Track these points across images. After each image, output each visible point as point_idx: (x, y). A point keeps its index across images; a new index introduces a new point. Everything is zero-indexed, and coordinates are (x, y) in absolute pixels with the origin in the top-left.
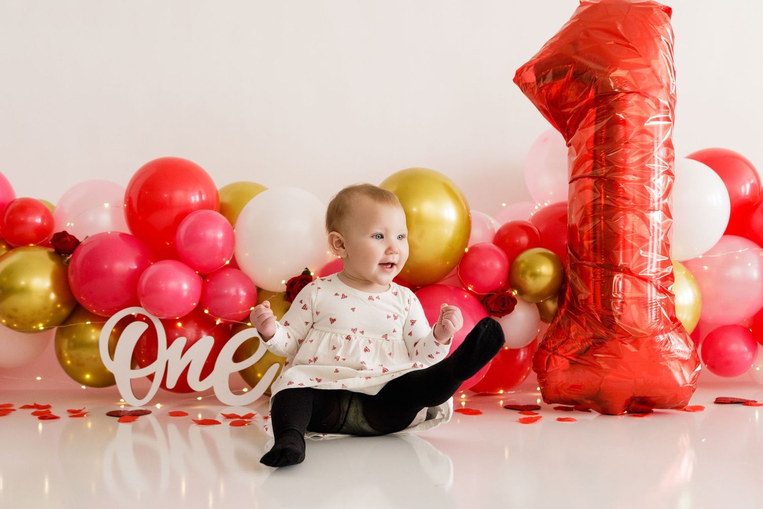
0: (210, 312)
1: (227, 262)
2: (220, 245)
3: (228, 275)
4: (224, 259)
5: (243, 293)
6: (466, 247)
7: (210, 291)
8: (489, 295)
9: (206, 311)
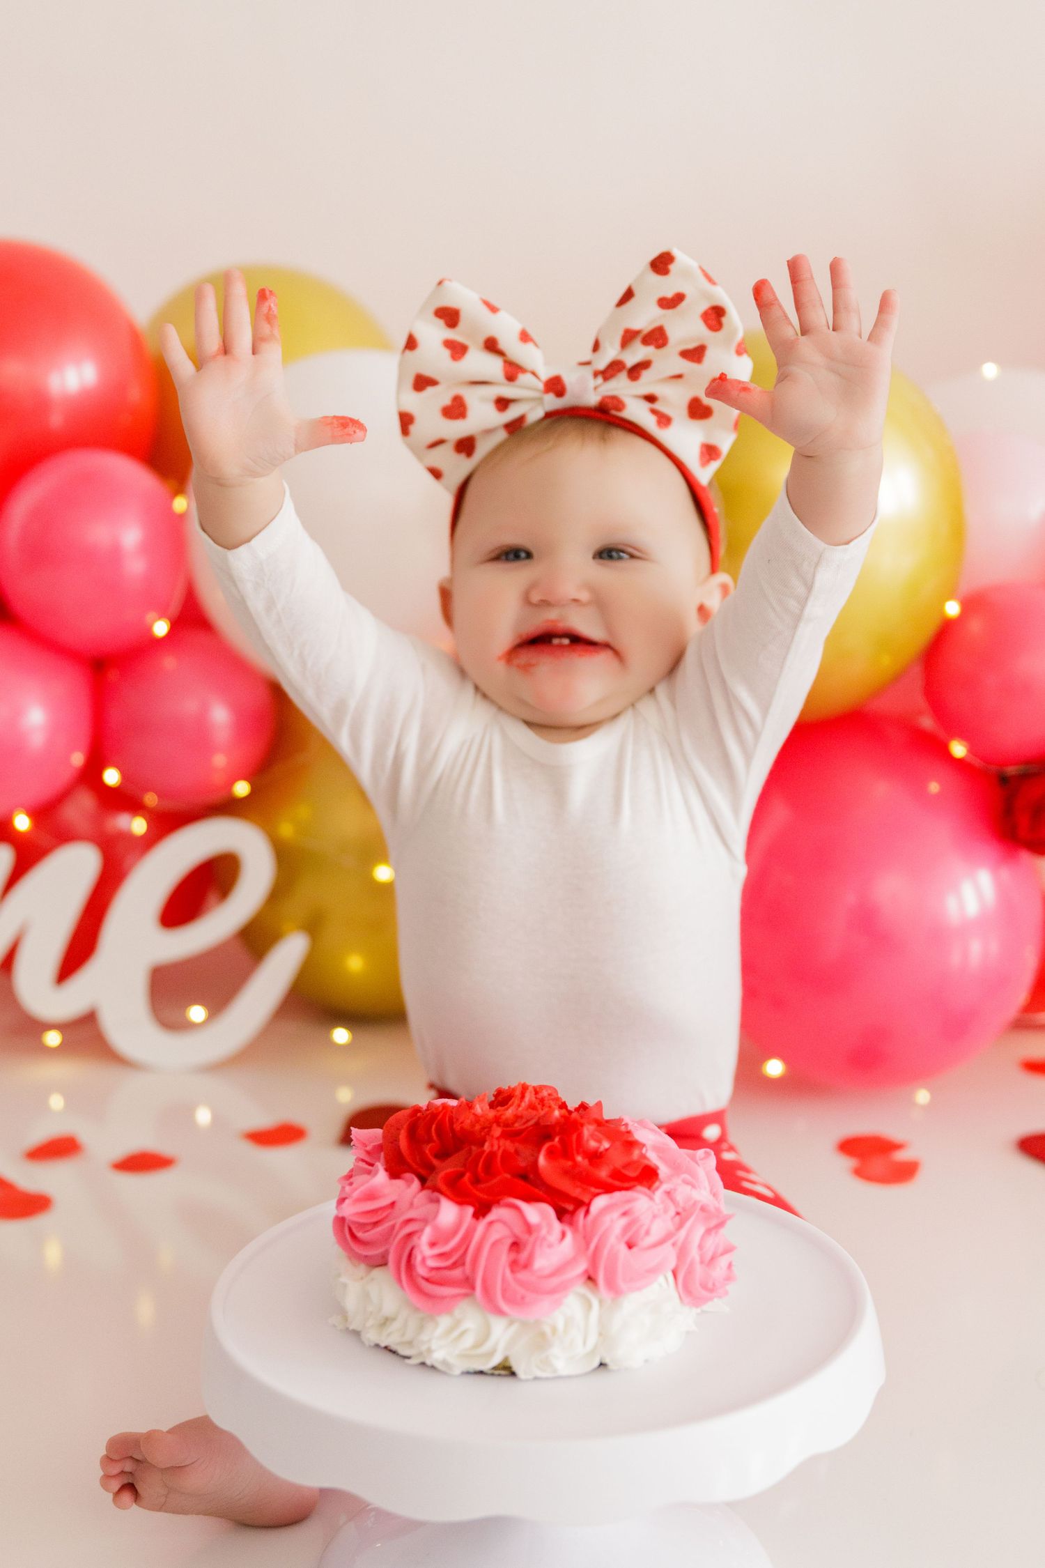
0: (125, 776)
1: (161, 628)
2: (136, 567)
3: (168, 662)
4: (150, 616)
5: (220, 716)
6: (951, 597)
7: (116, 715)
8: (1023, 777)
9: (111, 777)
